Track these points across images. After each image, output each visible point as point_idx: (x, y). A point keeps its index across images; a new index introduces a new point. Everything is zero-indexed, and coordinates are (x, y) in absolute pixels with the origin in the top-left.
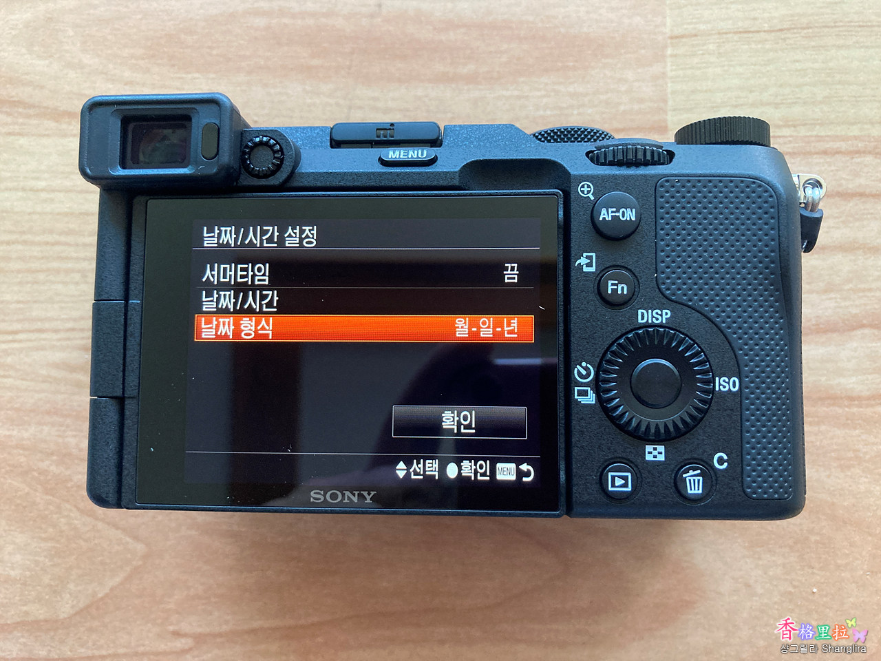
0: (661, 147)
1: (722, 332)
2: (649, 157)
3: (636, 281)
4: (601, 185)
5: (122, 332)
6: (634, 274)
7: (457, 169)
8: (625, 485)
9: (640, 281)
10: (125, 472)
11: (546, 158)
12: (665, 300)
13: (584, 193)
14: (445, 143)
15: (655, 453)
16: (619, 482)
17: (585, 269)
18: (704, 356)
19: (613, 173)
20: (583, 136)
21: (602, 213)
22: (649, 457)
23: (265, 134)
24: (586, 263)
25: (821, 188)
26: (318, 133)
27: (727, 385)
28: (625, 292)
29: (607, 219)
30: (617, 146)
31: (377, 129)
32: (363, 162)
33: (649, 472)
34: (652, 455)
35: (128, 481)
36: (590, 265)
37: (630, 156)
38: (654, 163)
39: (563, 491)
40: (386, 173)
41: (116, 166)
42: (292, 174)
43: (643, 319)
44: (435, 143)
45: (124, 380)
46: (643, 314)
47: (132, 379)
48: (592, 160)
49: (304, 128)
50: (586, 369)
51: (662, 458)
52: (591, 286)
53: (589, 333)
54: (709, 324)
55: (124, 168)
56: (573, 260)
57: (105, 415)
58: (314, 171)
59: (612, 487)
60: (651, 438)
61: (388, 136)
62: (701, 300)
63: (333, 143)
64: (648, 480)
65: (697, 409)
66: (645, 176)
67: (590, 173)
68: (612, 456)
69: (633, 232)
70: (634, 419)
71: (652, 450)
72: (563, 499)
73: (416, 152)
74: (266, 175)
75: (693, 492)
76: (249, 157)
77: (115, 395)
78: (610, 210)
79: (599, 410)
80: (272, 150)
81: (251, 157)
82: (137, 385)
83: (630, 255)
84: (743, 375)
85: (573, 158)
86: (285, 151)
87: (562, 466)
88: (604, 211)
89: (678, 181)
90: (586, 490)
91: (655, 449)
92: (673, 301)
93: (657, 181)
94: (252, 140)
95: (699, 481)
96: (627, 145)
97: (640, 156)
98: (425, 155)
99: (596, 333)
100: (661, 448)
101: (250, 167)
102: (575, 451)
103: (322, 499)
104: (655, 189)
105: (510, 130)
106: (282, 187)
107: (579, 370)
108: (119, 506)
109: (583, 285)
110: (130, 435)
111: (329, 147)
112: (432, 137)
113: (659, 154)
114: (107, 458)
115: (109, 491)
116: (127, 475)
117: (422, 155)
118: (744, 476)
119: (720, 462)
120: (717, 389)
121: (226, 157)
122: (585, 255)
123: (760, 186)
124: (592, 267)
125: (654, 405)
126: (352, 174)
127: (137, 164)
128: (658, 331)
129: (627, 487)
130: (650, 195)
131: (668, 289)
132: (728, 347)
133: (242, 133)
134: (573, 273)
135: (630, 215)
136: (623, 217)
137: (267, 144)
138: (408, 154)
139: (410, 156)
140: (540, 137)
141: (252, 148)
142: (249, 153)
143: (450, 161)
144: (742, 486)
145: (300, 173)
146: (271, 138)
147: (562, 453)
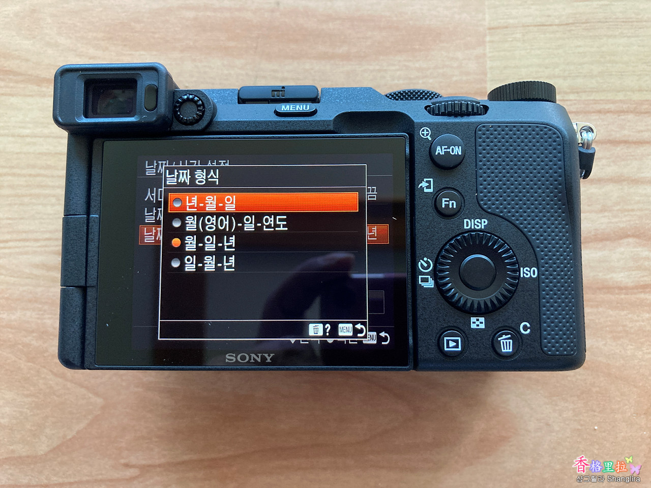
0: (479, 103)
1: (524, 234)
2: (470, 110)
3: (462, 199)
4: (437, 129)
5: (85, 238)
6: (461, 194)
7: (332, 119)
8: (457, 346)
9: (465, 198)
10: (87, 342)
11: (396, 110)
12: (483, 212)
13: (424, 136)
14: (322, 100)
15: (478, 323)
16: (452, 344)
17: (426, 190)
18: (512, 252)
19: (445, 121)
20: (421, 96)
21: (437, 150)
22: (473, 326)
23: (191, 93)
24: (426, 186)
25: (593, 132)
26: (229, 94)
27: (528, 273)
28: (455, 207)
29: (441, 154)
30: (447, 101)
31: (273, 91)
32: (263, 113)
33: (474, 336)
34: (475, 324)
35: (89, 349)
36: (428, 187)
37: (457, 109)
38: (474, 114)
39: (412, 351)
40: (280, 121)
41: (81, 115)
42: (211, 122)
43: (467, 226)
44: (315, 100)
45: (86, 273)
46: (467, 222)
47: (93, 273)
48: (429, 112)
49: (219, 90)
50: (427, 262)
51: (482, 326)
52: (430, 202)
53: (429, 237)
54: (515, 229)
55: (86, 117)
56: (416, 184)
57: (72, 300)
58: (227, 120)
59: (447, 348)
60: (474, 311)
61: (280, 95)
62: (509, 212)
63: (240, 100)
64: (473, 343)
65: (508, 291)
66: (468, 123)
67: (428, 121)
68: (447, 326)
69: (460, 163)
70: (462, 299)
71: (475, 321)
72: (411, 357)
73: (301, 106)
74: (192, 123)
75: (505, 351)
76: (179, 110)
77: (80, 284)
78: (443, 147)
79: (436, 292)
80: (197, 105)
81: (181, 109)
82: (96, 277)
83: (457, 180)
84: (540, 266)
85: (416, 111)
86: (206, 105)
87: (411, 333)
88: (439, 148)
89: (492, 127)
90: (428, 351)
91: (478, 320)
92: (488, 213)
93: (476, 127)
94: (181, 97)
95: (510, 342)
96: (454, 101)
97: (464, 108)
98: (308, 108)
99: (434, 236)
100: (482, 319)
101: (180, 117)
102: (420, 322)
103: (235, 360)
104: (475, 132)
105: (369, 92)
106: (203, 132)
107: (422, 263)
108: (83, 367)
109: (424, 201)
110: (90, 316)
111: (237, 104)
112: (313, 96)
113: (477, 107)
114: (73, 332)
115: (75, 357)
116: (89, 344)
117: (306, 108)
118: (542, 338)
119: (524, 329)
120: (522, 276)
121: (163, 109)
122: (425, 180)
123: (550, 130)
124: (430, 188)
125: (476, 288)
126: (254, 122)
127: (96, 114)
128: (479, 234)
129: (458, 348)
130: (472, 137)
131: (485, 204)
132: (529, 245)
133: (174, 93)
134: (417, 193)
135: (457, 151)
136: (453, 152)
137: (192, 100)
138: (296, 108)
139: (297, 109)
140: (390, 97)
141: (181, 104)
142: (180, 107)
143: (327, 113)
144: (541, 345)
145: (217, 121)
146: (196, 96)
147: (410, 324)
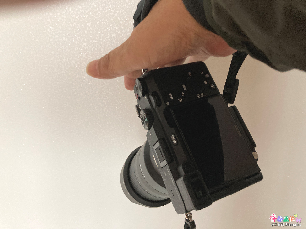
3: (180, 92)
4: (166, 101)
12: (181, 86)
22: (207, 83)
28: (183, 93)
29: (173, 98)
46: (185, 89)
50: (198, 96)
52: (184, 98)
67: (164, 104)
79: (203, 92)
84: (187, 72)
100: (204, 82)
119: (202, 73)
120: (191, 75)
122: (179, 101)
124: (181, 99)
134: (183, 102)
136: (171, 95)
139: (174, 139)
